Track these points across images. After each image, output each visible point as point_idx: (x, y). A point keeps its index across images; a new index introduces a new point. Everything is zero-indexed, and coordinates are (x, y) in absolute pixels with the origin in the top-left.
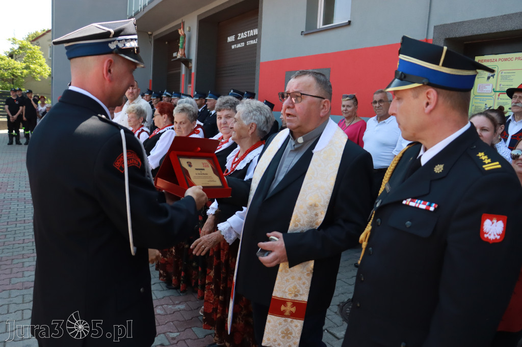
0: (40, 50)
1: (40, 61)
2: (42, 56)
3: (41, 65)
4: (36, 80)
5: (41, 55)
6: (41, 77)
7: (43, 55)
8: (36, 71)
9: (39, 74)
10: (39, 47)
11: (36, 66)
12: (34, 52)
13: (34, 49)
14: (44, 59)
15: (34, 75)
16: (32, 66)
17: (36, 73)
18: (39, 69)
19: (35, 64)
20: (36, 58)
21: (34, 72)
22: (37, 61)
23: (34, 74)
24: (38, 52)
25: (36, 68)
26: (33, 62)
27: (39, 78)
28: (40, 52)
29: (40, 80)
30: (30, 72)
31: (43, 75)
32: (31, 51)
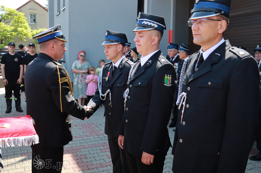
0: (25, 16)
1: (24, 25)
2: (26, 21)
3: (26, 28)
4: (22, 41)
5: (24, 20)
6: (27, 38)
7: (27, 20)
8: (22, 33)
9: (25, 35)
10: (23, 14)
11: (23, 29)
12: (19, 17)
13: (20, 15)
14: (28, 23)
15: (21, 36)
16: (19, 29)
17: (22, 34)
18: (25, 31)
19: (21, 27)
20: (21, 22)
21: (21, 34)
22: (23, 25)
23: (21, 35)
24: (22, 17)
25: (23, 30)
26: (20, 26)
27: (25, 39)
28: (24, 17)
29: (26, 40)
30: (17, 34)
31: (29, 36)
32: (18, 17)
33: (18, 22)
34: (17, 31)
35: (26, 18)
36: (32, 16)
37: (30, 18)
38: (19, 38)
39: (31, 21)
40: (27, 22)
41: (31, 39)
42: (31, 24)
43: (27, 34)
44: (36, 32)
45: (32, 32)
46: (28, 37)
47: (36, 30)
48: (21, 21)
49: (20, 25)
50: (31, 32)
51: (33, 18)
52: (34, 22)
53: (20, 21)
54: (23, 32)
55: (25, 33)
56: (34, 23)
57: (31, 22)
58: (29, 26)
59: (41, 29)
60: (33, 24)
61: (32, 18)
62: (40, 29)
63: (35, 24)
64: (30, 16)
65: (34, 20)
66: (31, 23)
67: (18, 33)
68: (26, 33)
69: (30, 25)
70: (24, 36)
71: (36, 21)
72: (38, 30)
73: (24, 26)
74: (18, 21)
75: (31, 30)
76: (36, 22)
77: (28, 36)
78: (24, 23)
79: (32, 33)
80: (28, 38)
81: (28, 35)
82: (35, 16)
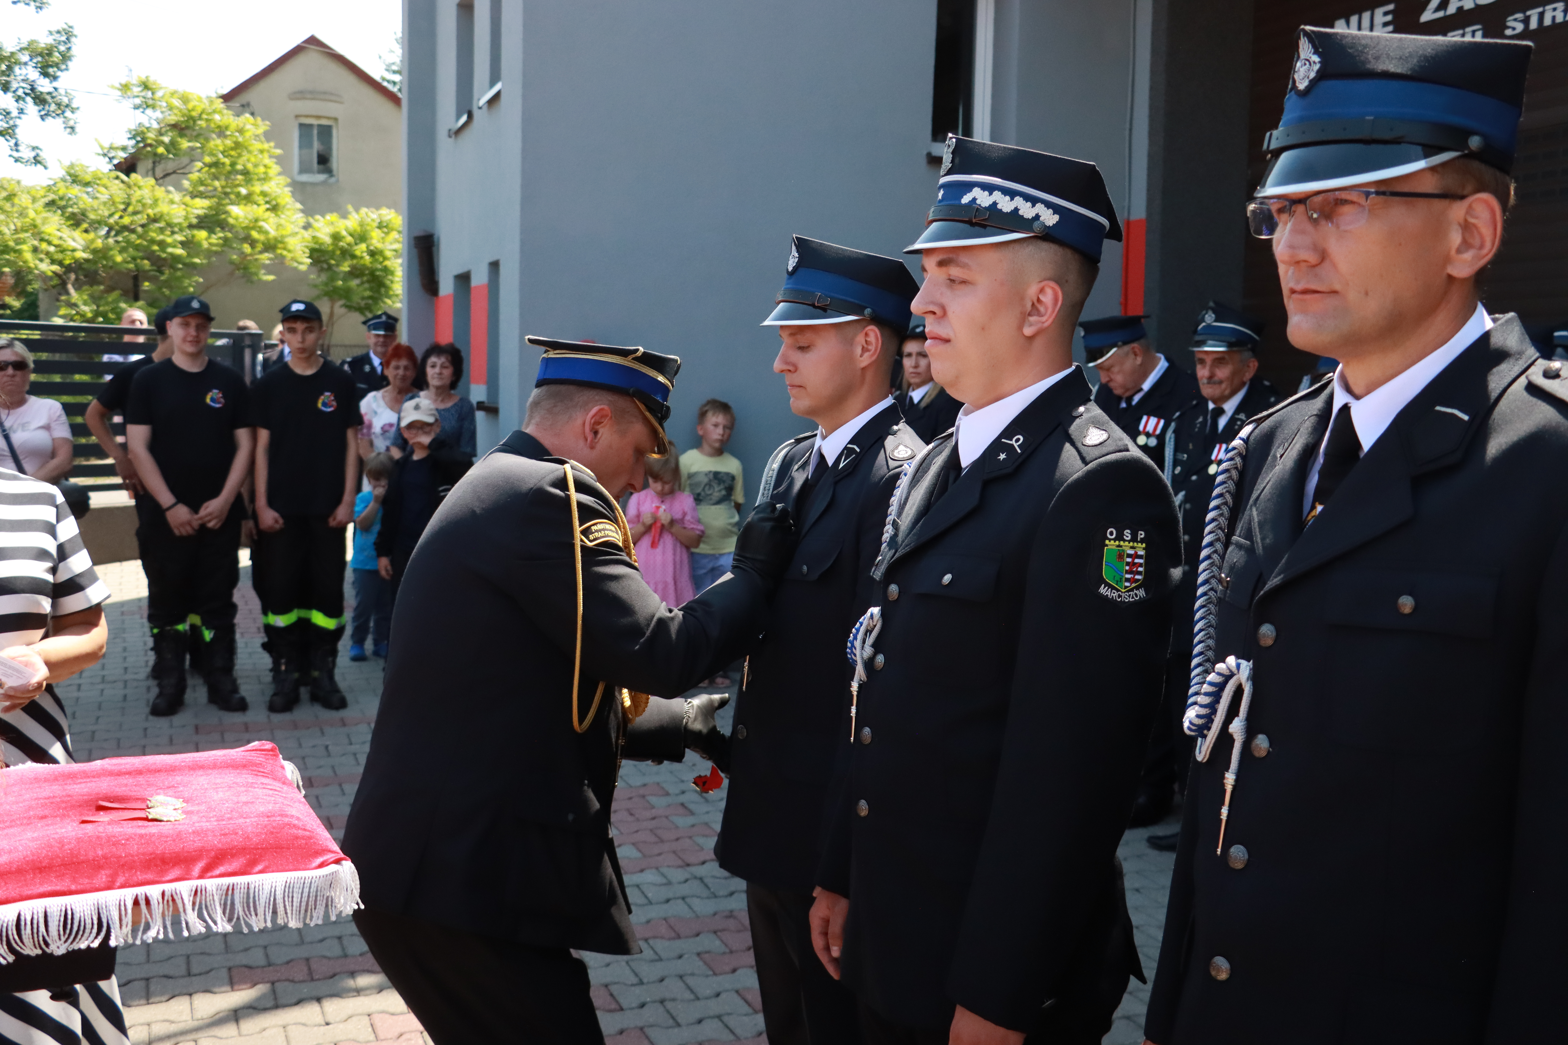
0: (268, 136)
1: (266, 187)
2: (275, 169)
3: (274, 208)
4: (252, 282)
5: (267, 161)
6: (279, 265)
7: (280, 160)
8: (255, 234)
9: (270, 247)
10: (263, 127)
11: (260, 211)
12: (237, 145)
13: (241, 131)
14: (284, 180)
15: (243, 255)
16: (238, 213)
17: (253, 243)
18: (270, 226)
19: (248, 199)
20: (246, 173)
21: (247, 239)
22: (257, 188)
23: (247, 248)
24: (256, 146)
25: (256, 220)
26: (238, 195)
27: (269, 270)
28: (266, 146)
29: (271, 278)
30: (226, 239)
31: (289, 256)
32: (229, 142)
33: (234, 171)
34: (223, 225)
35: (278, 151)
36: (311, 136)
37: (301, 147)
38: (232, 263)
39: (301, 162)
40: (279, 174)
41: (303, 268)
42: (303, 184)
43: (282, 242)
44: (329, 230)
45: (307, 227)
46: (283, 257)
47: (332, 217)
48: (250, 166)
49: (243, 191)
50: (303, 231)
51: (316, 146)
52: (319, 172)
53: (239, 167)
54: (261, 230)
55: (266, 233)
56: (322, 177)
57: (303, 170)
58: (293, 194)
59: (364, 210)
60: (313, 184)
61: (310, 145)
62: (357, 210)
63: (324, 183)
64: (296, 134)
65: (324, 160)
66: (305, 178)
67: (229, 235)
68: (273, 233)
69: (299, 189)
70: (261, 252)
71: (335, 163)
72: (344, 216)
73: (264, 194)
74: (233, 164)
75: (300, 219)
76: (329, 171)
77: (289, 251)
78: (265, 179)
79: (307, 235)
80: (282, 263)
81: (285, 249)
82: (325, 132)
